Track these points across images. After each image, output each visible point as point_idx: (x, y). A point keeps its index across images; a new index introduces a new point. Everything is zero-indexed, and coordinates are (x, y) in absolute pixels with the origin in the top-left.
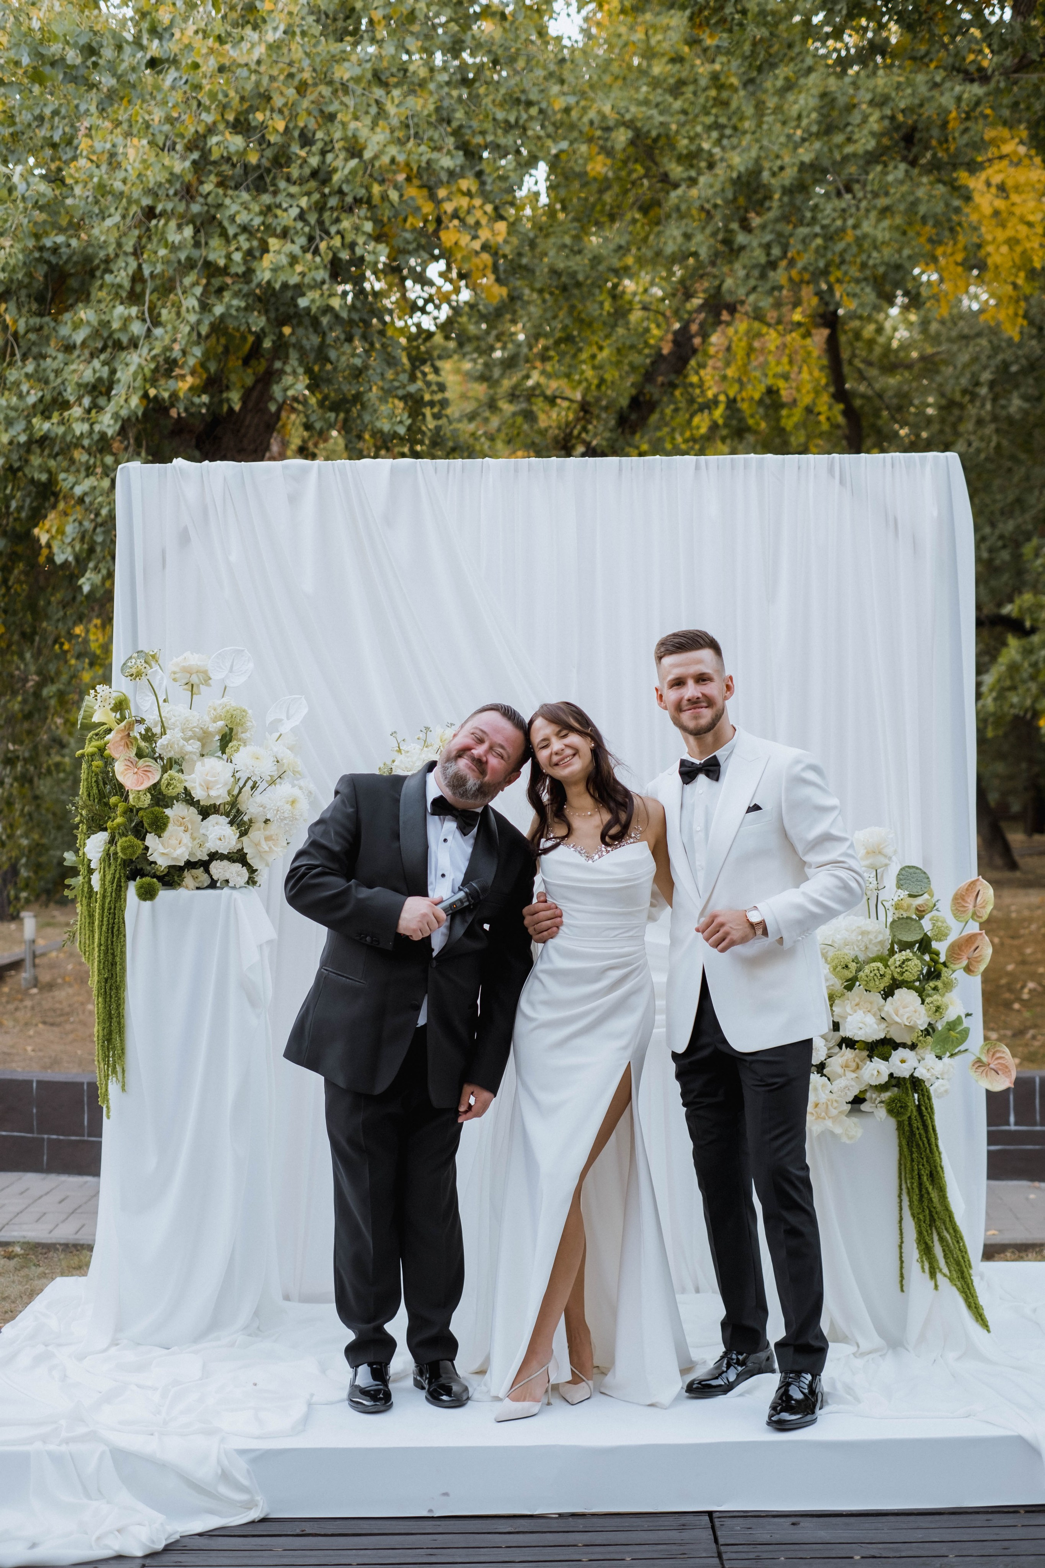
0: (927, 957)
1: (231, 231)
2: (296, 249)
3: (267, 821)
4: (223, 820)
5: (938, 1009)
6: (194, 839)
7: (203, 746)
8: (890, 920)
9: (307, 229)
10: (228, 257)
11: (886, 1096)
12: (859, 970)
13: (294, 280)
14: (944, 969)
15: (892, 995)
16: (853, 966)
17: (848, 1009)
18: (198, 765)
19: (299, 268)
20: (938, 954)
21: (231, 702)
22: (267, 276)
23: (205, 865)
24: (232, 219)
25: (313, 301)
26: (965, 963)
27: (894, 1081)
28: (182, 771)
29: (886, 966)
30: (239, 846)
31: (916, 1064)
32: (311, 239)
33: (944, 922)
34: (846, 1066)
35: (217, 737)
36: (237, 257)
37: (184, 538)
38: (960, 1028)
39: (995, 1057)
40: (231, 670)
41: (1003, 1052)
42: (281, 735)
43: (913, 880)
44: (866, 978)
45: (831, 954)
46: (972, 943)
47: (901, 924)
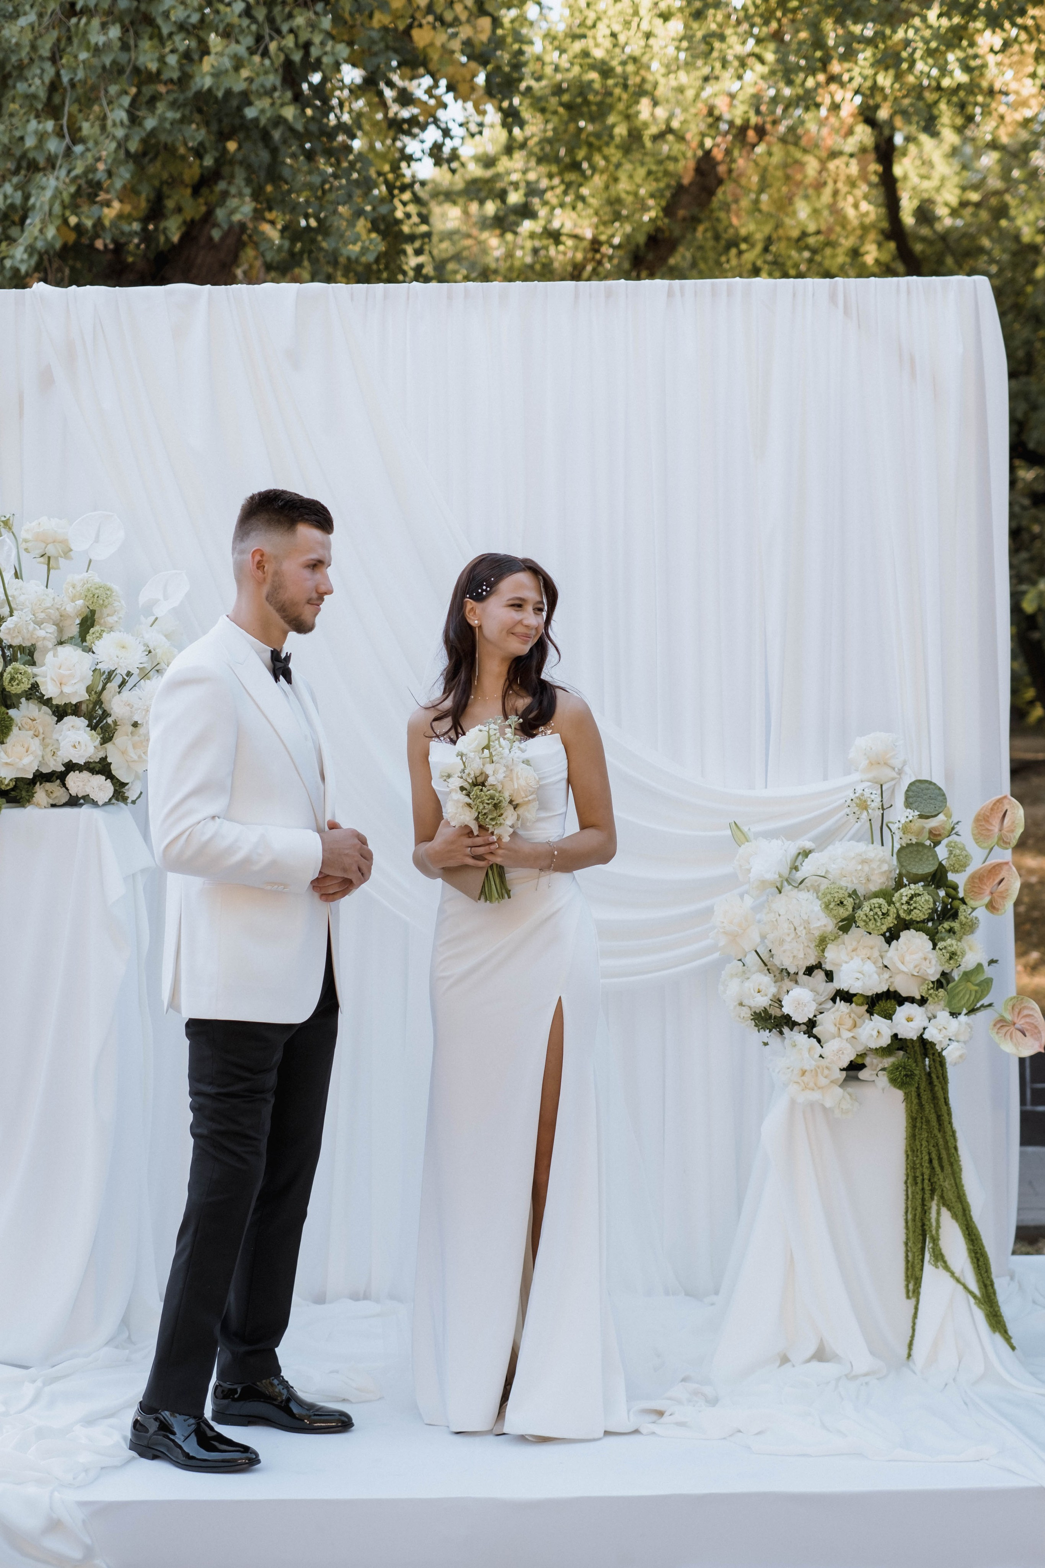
0: (942, 893)
1: (165, 31)
2: (241, 50)
3: (135, 725)
4: (82, 722)
5: (953, 955)
6: (44, 744)
7: (60, 630)
8: (897, 847)
9: (254, 27)
10: (162, 60)
11: (888, 1062)
12: (857, 907)
13: (239, 86)
14: (962, 907)
15: (897, 938)
16: (849, 902)
17: (843, 956)
18: (50, 655)
19: (245, 73)
20: (955, 888)
21: (95, 578)
22: (208, 82)
23: (60, 777)
24: (166, 15)
25: (263, 111)
26: (987, 899)
27: (898, 1043)
28: (33, 664)
29: (890, 903)
30: (101, 754)
31: (925, 1023)
32: (259, 39)
33: (963, 849)
34: (839, 1025)
35: (78, 621)
36: (172, 60)
37: (46, 380)
38: (982, 978)
39: (1021, 1016)
40: (97, 541)
41: (1033, 1009)
42: (156, 619)
43: (925, 797)
44: (865, 918)
45: (823, 887)
46: (997, 874)
47: (911, 852)
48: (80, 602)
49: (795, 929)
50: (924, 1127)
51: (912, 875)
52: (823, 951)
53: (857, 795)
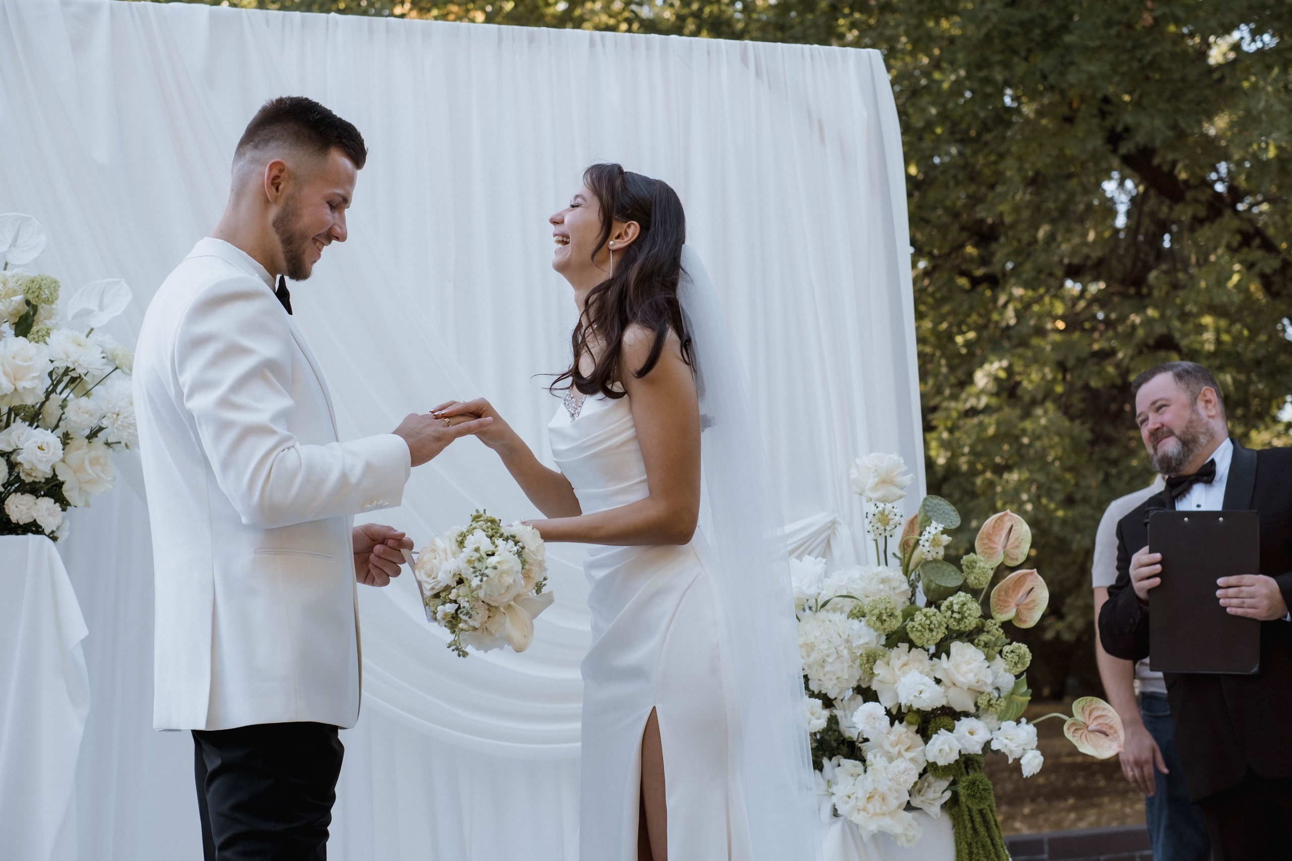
11: (948, 781)
15: (947, 651)
16: (899, 614)
26: (1013, 612)
27: (963, 761)
39: (1093, 717)
40: (14, 243)
41: (1104, 709)
42: (92, 330)
43: (939, 512)
44: (920, 628)
45: (847, 609)
46: (1021, 586)
47: (933, 568)
48: (19, 298)
49: (836, 649)
50: (982, 852)
51: (942, 589)
52: (871, 669)
53: (880, 509)
